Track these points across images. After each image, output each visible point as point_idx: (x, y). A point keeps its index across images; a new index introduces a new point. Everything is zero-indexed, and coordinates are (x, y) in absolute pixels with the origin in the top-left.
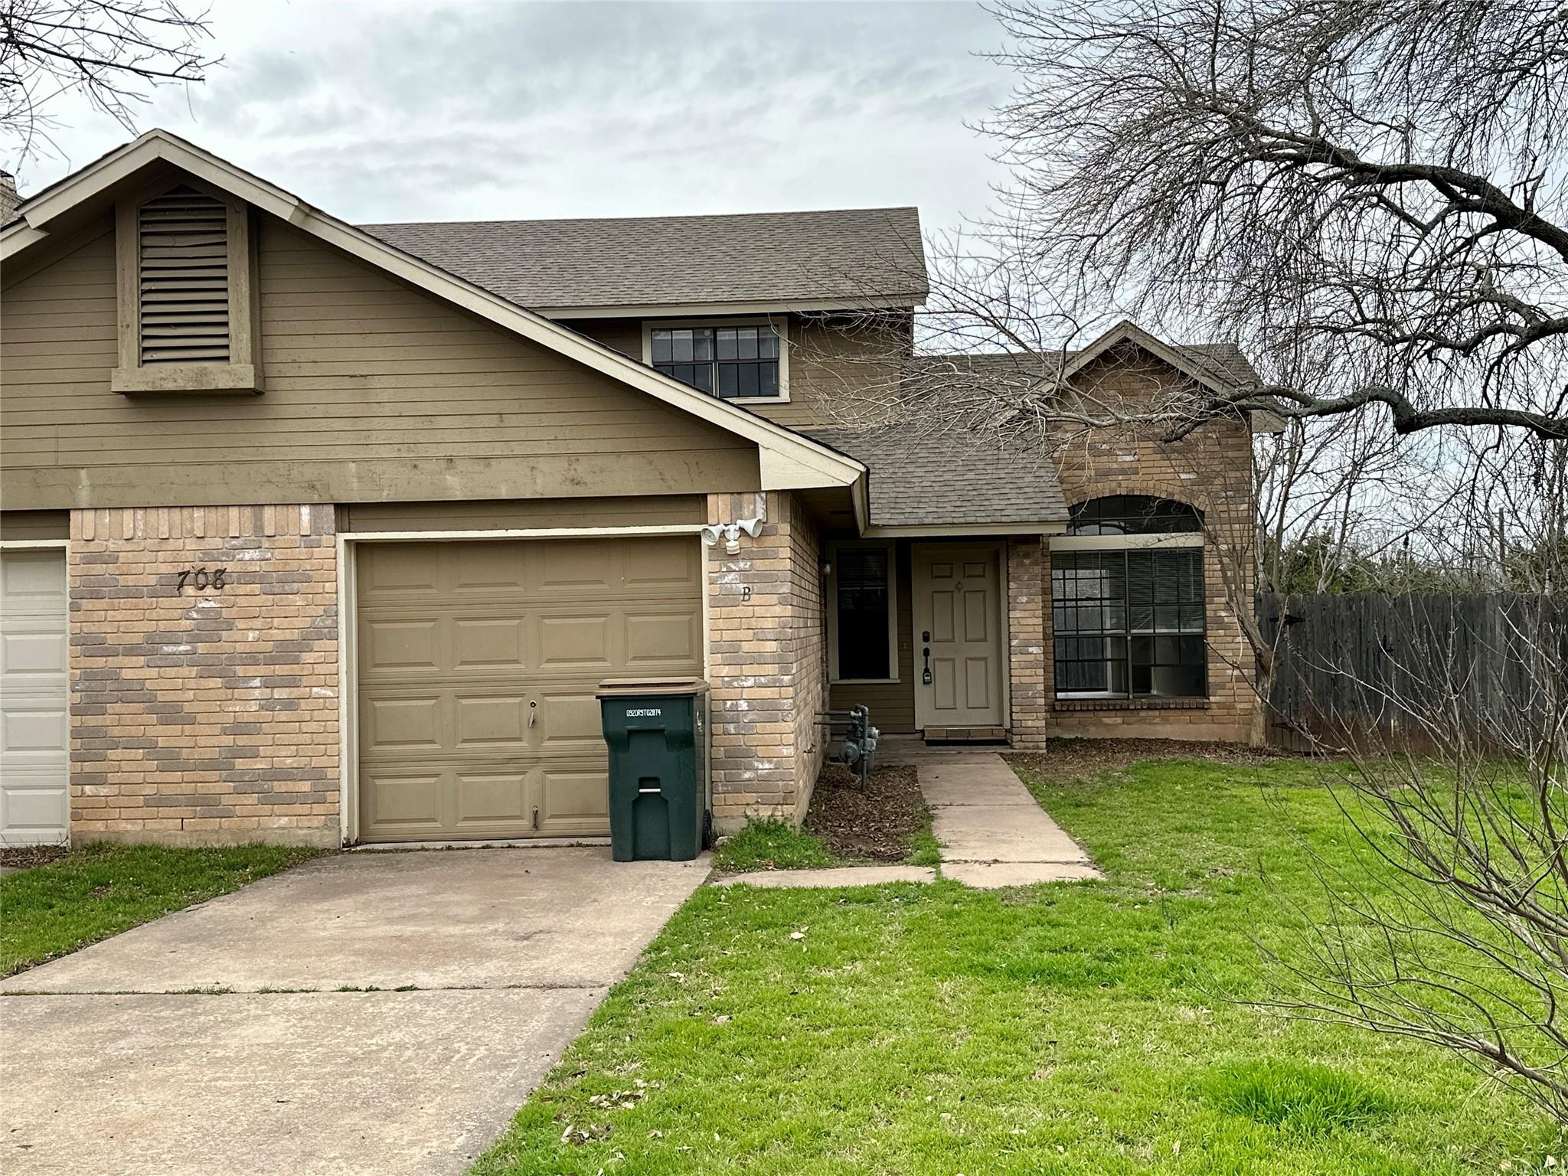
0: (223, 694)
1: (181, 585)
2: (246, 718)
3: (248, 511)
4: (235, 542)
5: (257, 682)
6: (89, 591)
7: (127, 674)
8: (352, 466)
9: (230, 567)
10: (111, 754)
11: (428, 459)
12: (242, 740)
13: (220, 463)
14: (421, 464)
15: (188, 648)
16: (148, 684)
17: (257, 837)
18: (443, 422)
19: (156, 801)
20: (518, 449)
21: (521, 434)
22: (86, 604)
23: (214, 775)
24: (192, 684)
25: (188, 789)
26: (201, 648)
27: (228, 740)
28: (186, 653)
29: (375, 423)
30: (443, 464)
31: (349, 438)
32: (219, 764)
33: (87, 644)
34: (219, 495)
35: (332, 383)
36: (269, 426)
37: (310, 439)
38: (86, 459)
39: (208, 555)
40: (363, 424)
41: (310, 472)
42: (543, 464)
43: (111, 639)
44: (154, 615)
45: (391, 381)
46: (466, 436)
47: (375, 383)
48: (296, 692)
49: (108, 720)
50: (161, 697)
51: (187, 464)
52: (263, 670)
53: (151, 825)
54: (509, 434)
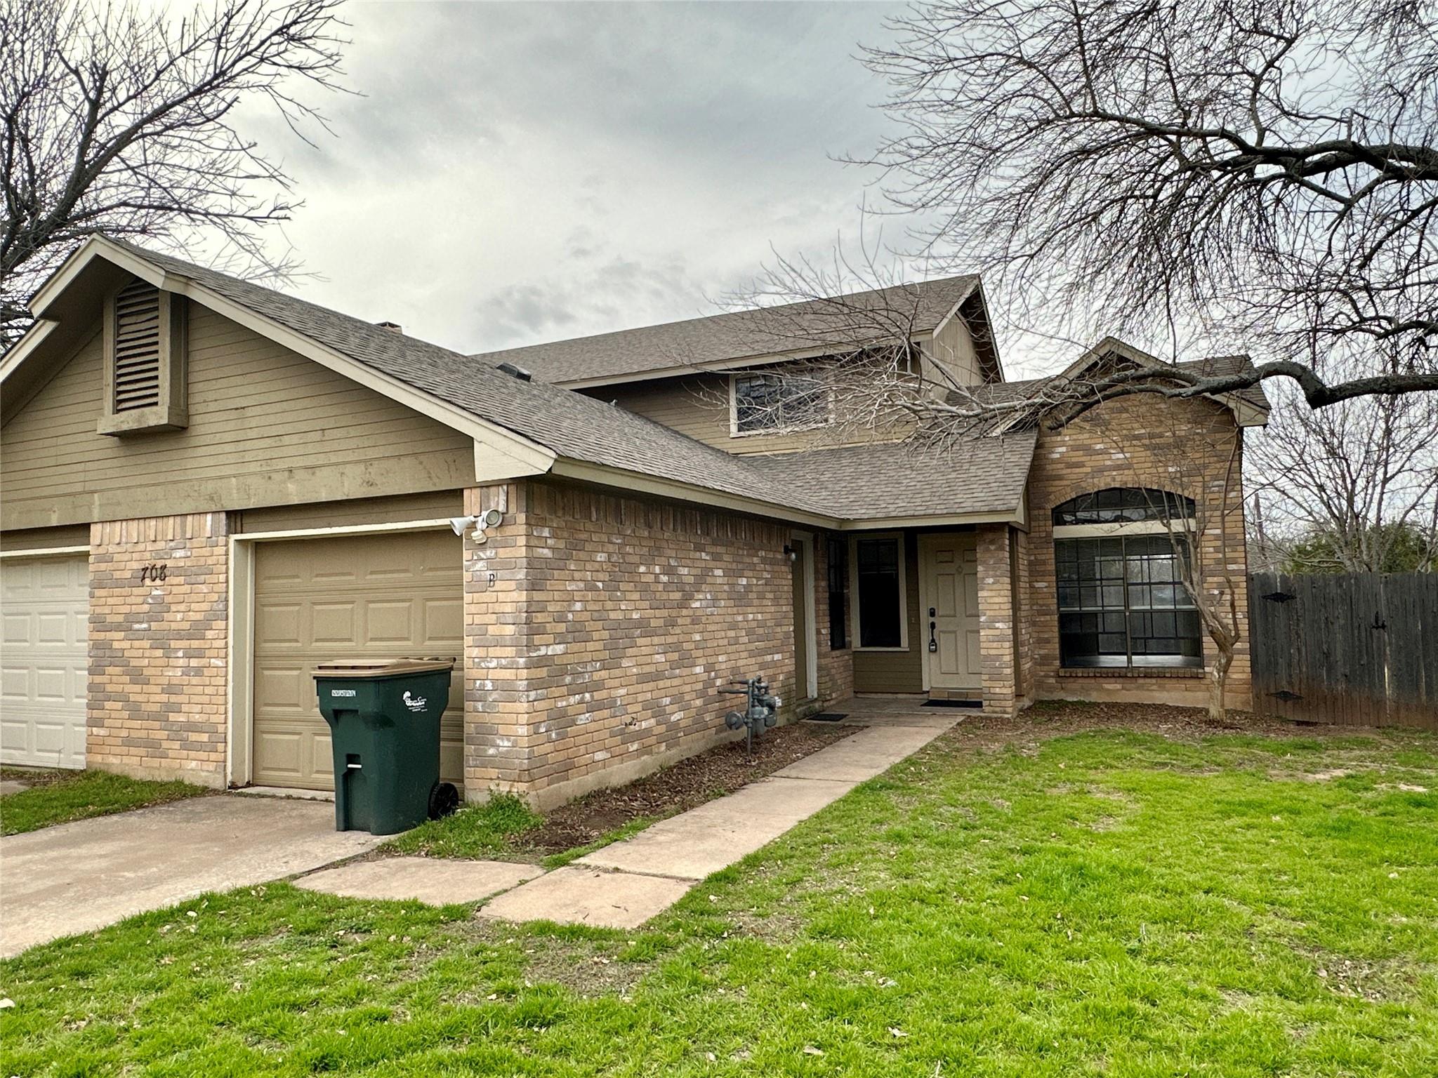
0: (163, 662)
1: (144, 578)
2: (174, 681)
3: (178, 519)
4: (172, 544)
5: (180, 654)
6: (98, 584)
7: (116, 645)
8: (234, 480)
9: (169, 563)
10: (108, 705)
11: (276, 471)
12: (173, 699)
13: (163, 483)
14: (274, 476)
15: (145, 626)
16: (126, 654)
17: (179, 775)
18: (286, 440)
19: (128, 742)
20: (334, 459)
21: (335, 446)
22: (98, 592)
23: (157, 724)
24: (147, 654)
25: (143, 734)
26: (154, 625)
27: (164, 698)
28: (145, 630)
29: (248, 445)
30: (286, 474)
31: (232, 458)
32: (160, 717)
33: (98, 623)
34: (162, 509)
35: (224, 416)
36: (190, 453)
37: (212, 461)
38: (98, 487)
39: (158, 554)
40: (241, 446)
41: (210, 487)
42: (348, 469)
43: (109, 619)
44: (129, 600)
45: (258, 410)
46: (302, 450)
47: (249, 412)
48: (204, 662)
49: (105, 679)
50: (134, 663)
51: (147, 485)
52: (185, 644)
53: (126, 760)
54: (328, 447)
